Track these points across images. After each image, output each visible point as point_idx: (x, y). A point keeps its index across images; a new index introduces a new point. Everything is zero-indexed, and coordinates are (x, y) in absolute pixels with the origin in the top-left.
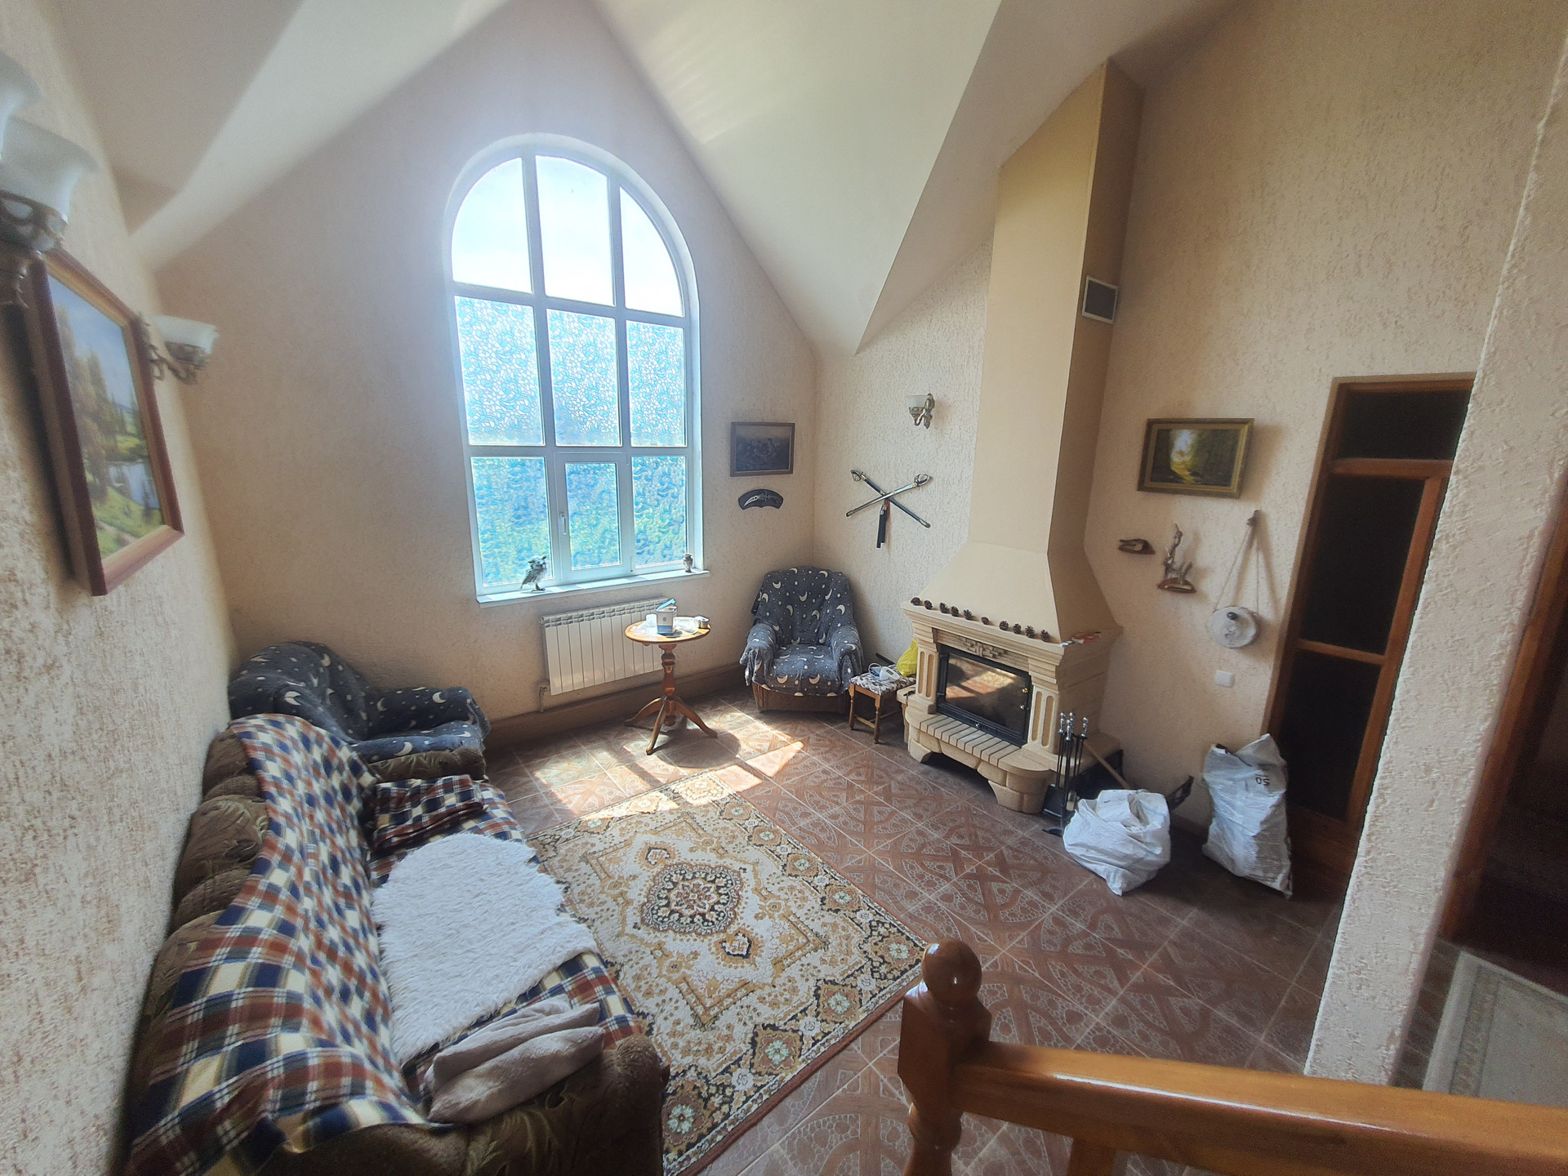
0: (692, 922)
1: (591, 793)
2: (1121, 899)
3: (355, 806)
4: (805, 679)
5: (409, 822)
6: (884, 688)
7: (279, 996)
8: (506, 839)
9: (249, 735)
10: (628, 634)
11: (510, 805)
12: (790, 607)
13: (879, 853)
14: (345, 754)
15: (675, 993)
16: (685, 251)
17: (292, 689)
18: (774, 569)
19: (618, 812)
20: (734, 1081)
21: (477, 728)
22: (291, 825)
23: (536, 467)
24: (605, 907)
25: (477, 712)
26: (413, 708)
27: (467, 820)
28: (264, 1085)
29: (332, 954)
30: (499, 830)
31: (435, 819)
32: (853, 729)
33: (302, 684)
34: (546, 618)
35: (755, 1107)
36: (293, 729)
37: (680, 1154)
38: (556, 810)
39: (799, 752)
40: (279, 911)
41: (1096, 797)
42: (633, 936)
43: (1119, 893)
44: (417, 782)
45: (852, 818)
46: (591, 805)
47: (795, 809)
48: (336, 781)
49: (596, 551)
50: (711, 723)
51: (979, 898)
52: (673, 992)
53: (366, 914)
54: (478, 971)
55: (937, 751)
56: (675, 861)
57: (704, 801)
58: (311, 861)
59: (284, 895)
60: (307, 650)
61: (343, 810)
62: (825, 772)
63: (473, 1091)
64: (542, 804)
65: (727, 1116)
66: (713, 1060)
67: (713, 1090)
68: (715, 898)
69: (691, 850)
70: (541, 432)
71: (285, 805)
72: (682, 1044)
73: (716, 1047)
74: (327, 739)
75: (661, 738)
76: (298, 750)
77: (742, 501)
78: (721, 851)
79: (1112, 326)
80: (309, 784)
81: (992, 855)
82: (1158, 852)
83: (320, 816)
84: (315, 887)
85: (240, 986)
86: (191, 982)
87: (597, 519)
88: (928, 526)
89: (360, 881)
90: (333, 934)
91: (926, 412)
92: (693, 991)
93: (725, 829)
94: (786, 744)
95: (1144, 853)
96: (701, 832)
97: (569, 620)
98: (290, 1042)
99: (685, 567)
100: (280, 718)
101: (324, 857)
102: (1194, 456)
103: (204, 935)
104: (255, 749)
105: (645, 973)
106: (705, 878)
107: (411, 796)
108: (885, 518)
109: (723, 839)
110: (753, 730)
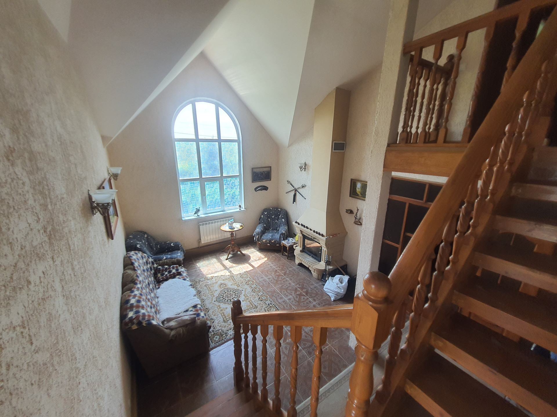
0: (228, 301)
1: (210, 270)
2: (333, 302)
3: (153, 271)
4: (270, 241)
5: (164, 276)
6: (289, 245)
7: (141, 304)
8: (185, 280)
9: (131, 257)
10: (221, 228)
11: (187, 273)
12: (269, 219)
13: (277, 288)
14: (151, 260)
15: (221, 316)
16: (237, 122)
17: (139, 244)
18: (266, 208)
19: (215, 275)
20: (229, 332)
21: (182, 252)
22: (140, 276)
23: (197, 184)
24: (208, 297)
25: (182, 248)
26: (166, 247)
27: (177, 276)
28: (140, 316)
29: (149, 300)
30: (184, 278)
31: (170, 275)
32: (283, 255)
33: (141, 243)
34: (200, 224)
35: (232, 337)
36: (140, 254)
37: (215, 344)
38: (201, 274)
39: (266, 261)
40: (140, 292)
41: (334, 276)
42: (213, 303)
43: (333, 300)
44: (166, 266)
45: (274, 279)
46: (209, 273)
47: (260, 276)
48: (149, 266)
49: (214, 205)
50: (243, 252)
51: (297, 300)
52: (220, 315)
53: (155, 294)
54: (176, 306)
55: (301, 262)
56: (227, 287)
57: (237, 273)
58: (144, 283)
59: (140, 289)
60: (141, 233)
61: (150, 273)
62: (271, 267)
63: (172, 324)
64: (197, 272)
65: (226, 338)
66: (225, 328)
67: (224, 333)
68: (234, 296)
69: (231, 285)
70: (198, 175)
71: (139, 272)
72: (220, 325)
73: (226, 326)
74: (147, 257)
75: (230, 256)
76: (141, 259)
77: (256, 189)
78: (238, 286)
79: (344, 152)
80: (143, 267)
81: (305, 290)
82: (342, 291)
83: (146, 274)
84: (145, 288)
85: (135, 302)
86: (128, 301)
87: (214, 196)
88: (305, 199)
89: (154, 288)
90: (149, 297)
91: (304, 167)
92: (224, 315)
93: (241, 280)
94: (263, 258)
95: (340, 291)
96: (235, 281)
97: (206, 224)
98: (143, 311)
99: (239, 208)
100: (137, 252)
101: (147, 283)
102: (361, 190)
103: (128, 294)
104: (132, 260)
105: (215, 311)
106: (233, 292)
107: (165, 270)
108: (295, 195)
109: (239, 283)
110: (255, 254)
